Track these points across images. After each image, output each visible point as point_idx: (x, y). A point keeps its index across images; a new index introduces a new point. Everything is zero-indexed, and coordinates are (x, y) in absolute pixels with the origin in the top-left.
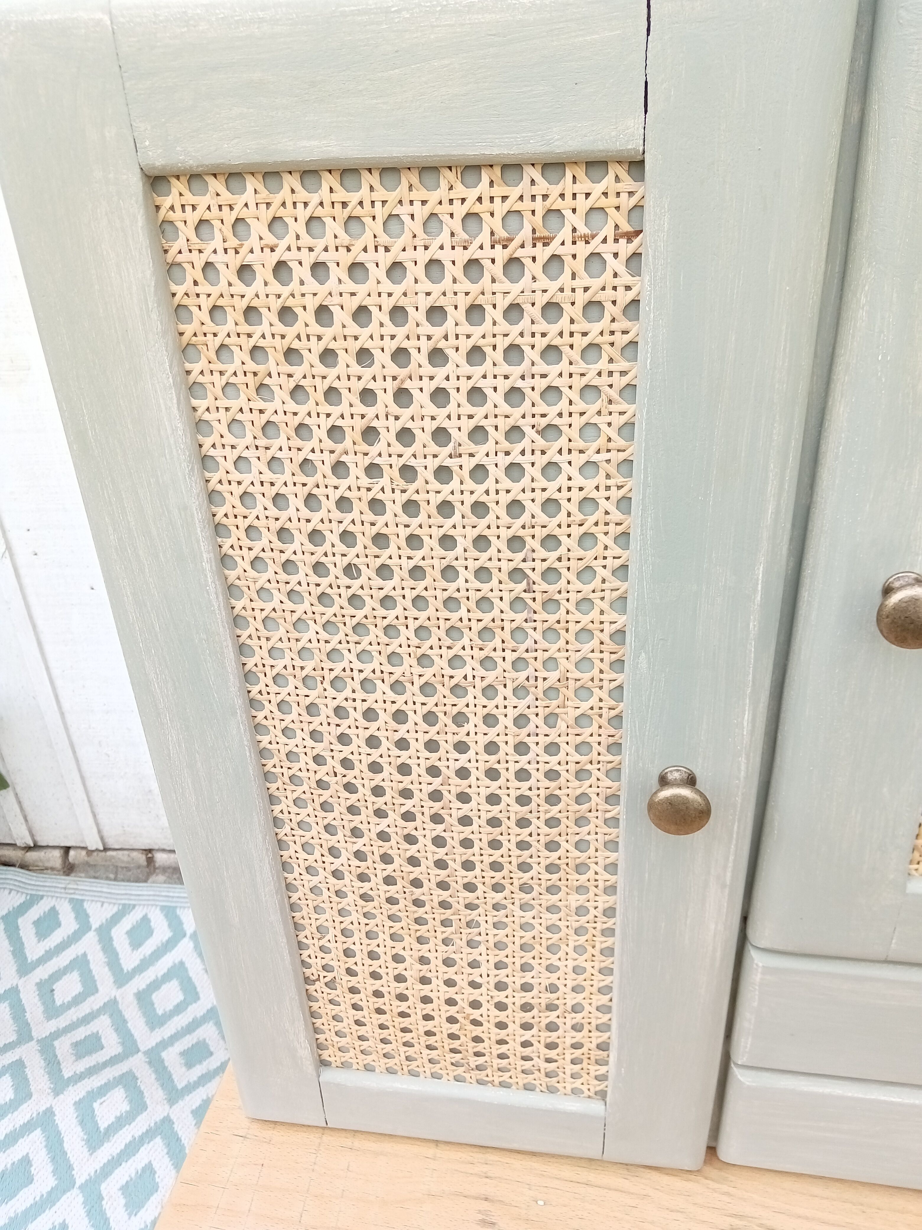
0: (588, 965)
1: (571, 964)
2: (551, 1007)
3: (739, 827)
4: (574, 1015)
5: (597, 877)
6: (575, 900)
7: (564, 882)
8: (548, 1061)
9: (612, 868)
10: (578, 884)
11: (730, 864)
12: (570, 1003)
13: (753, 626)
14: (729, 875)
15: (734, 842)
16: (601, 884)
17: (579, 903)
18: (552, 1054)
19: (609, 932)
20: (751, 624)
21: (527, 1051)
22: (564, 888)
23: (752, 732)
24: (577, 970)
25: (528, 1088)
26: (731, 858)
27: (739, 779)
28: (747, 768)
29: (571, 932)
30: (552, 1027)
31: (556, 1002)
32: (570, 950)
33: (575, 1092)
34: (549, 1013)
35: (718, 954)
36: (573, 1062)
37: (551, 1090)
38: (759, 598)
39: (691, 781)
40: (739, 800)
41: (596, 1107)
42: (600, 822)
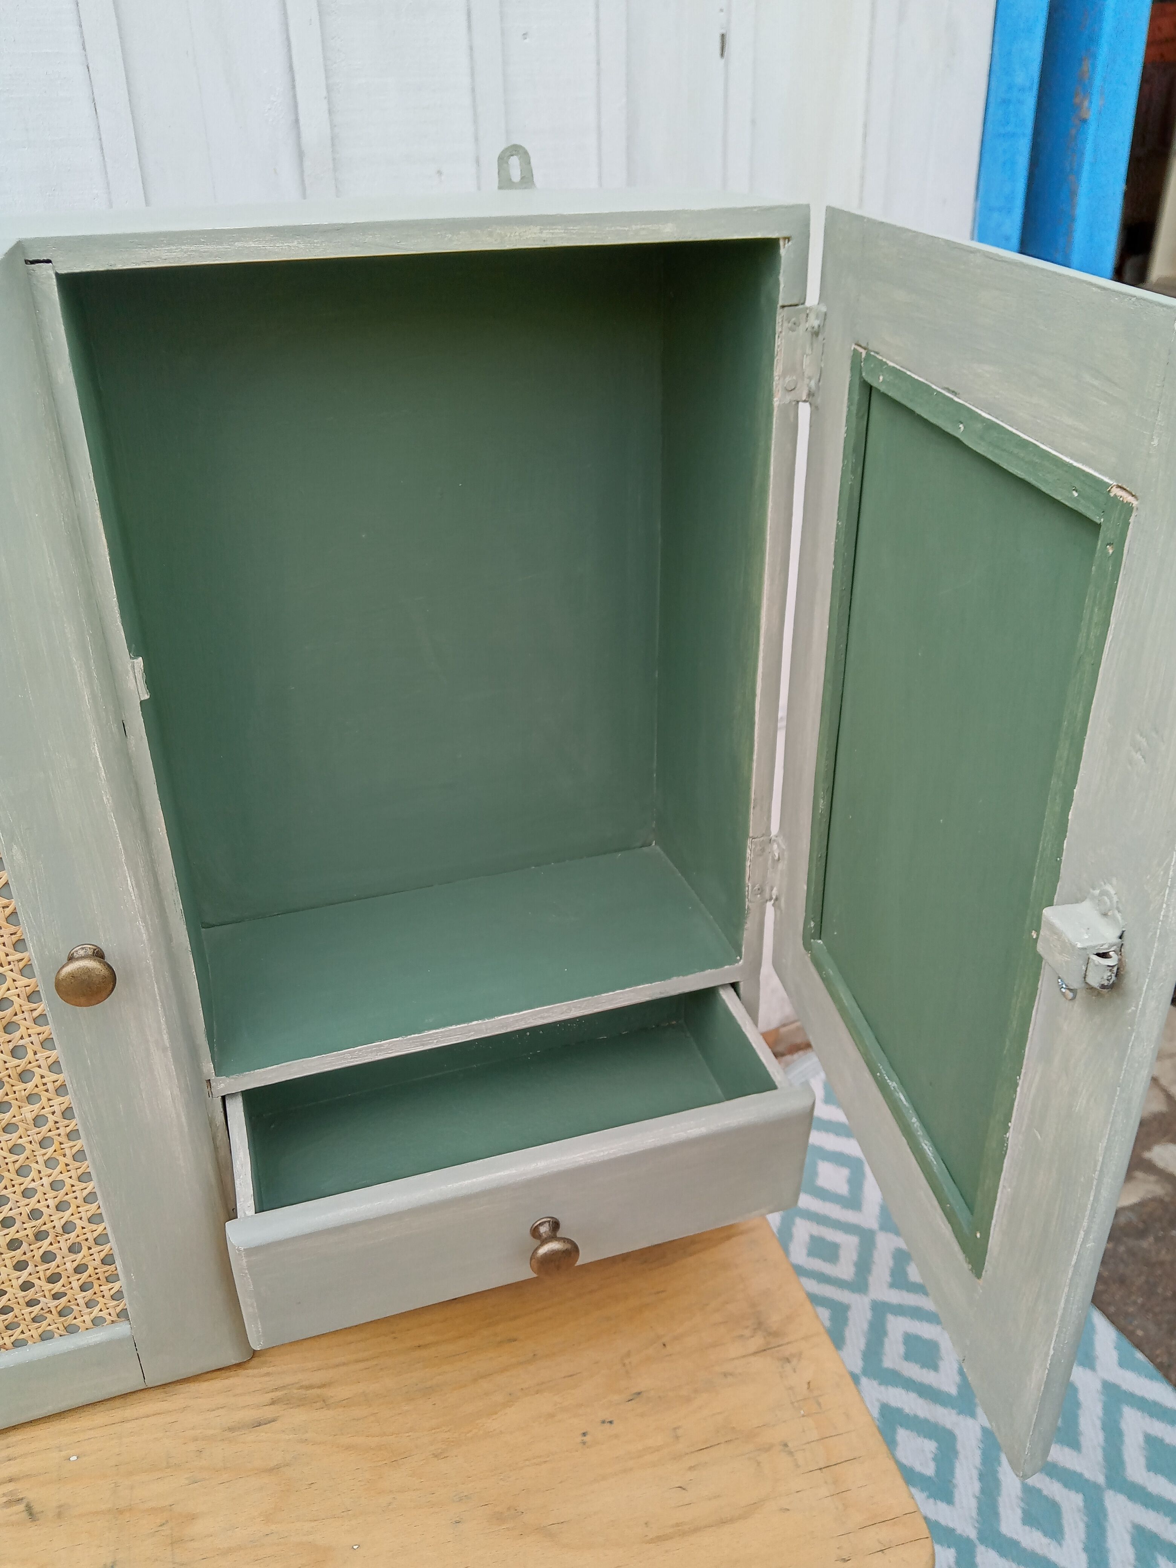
0: (64, 1177)
1: (46, 1181)
2: (40, 1236)
3: (159, 989)
4: (66, 1236)
5: (44, 1080)
6: (29, 1112)
7: (11, 1096)
8: (56, 1296)
9: (55, 1067)
10: (27, 1093)
11: (164, 1027)
12: (59, 1224)
13: (107, 799)
14: (166, 1037)
15: (160, 1004)
16: (50, 1086)
17: (34, 1114)
18: (57, 1287)
19: (73, 1135)
20: (104, 798)
21: (30, 1294)
22: (13, 1102)
23: (140, 897)
24: (55, 1186)
25: (45, 1337)
26: (163, 1020)
27: (143, 942)
28: (147, 930)
29: (36, 1146)
30: (47, 1257)
31: (44, 1228)
32: (41, 1166)
33: (97, 1322)
34: (39, 1244)
35: (183, 1119)
36: (83, 1288)
37: (71, 1330)
38: (103, 774)
39: (99, 955)
40: (150, 962)
41: (123, 1329)
42: (29, 1023)
